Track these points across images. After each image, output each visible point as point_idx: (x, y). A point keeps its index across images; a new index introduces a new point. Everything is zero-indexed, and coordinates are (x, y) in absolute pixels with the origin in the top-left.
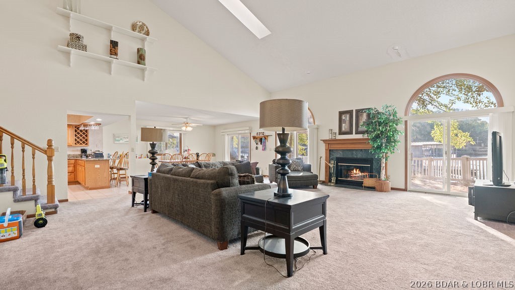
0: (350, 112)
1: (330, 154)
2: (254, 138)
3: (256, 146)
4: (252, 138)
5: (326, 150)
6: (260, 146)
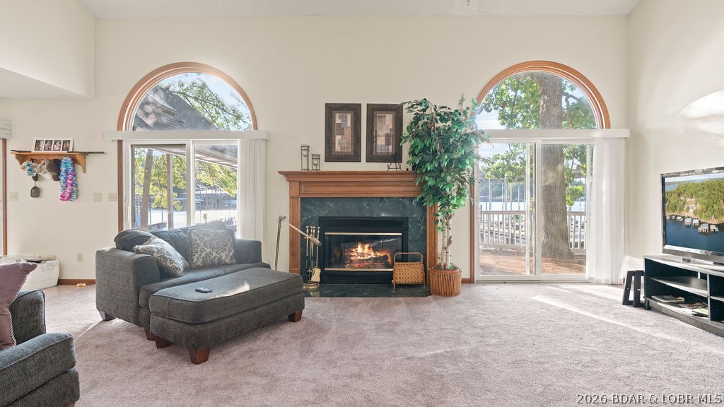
0: (354, 109)
1: (303, 209)
2: (22, 157)
3: (32, 184)
4: (12, 159)
5: (292, 197)
6: (51, 187)
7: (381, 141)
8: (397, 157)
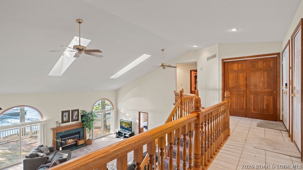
0: (68, 111)
1: (57, 135)
5: (54, 134)
7: (74, 117)
8: (78, 120)
